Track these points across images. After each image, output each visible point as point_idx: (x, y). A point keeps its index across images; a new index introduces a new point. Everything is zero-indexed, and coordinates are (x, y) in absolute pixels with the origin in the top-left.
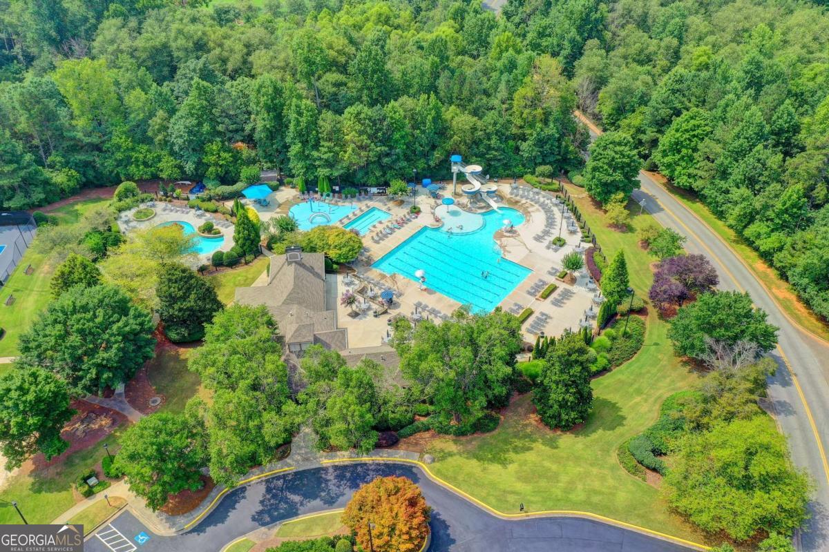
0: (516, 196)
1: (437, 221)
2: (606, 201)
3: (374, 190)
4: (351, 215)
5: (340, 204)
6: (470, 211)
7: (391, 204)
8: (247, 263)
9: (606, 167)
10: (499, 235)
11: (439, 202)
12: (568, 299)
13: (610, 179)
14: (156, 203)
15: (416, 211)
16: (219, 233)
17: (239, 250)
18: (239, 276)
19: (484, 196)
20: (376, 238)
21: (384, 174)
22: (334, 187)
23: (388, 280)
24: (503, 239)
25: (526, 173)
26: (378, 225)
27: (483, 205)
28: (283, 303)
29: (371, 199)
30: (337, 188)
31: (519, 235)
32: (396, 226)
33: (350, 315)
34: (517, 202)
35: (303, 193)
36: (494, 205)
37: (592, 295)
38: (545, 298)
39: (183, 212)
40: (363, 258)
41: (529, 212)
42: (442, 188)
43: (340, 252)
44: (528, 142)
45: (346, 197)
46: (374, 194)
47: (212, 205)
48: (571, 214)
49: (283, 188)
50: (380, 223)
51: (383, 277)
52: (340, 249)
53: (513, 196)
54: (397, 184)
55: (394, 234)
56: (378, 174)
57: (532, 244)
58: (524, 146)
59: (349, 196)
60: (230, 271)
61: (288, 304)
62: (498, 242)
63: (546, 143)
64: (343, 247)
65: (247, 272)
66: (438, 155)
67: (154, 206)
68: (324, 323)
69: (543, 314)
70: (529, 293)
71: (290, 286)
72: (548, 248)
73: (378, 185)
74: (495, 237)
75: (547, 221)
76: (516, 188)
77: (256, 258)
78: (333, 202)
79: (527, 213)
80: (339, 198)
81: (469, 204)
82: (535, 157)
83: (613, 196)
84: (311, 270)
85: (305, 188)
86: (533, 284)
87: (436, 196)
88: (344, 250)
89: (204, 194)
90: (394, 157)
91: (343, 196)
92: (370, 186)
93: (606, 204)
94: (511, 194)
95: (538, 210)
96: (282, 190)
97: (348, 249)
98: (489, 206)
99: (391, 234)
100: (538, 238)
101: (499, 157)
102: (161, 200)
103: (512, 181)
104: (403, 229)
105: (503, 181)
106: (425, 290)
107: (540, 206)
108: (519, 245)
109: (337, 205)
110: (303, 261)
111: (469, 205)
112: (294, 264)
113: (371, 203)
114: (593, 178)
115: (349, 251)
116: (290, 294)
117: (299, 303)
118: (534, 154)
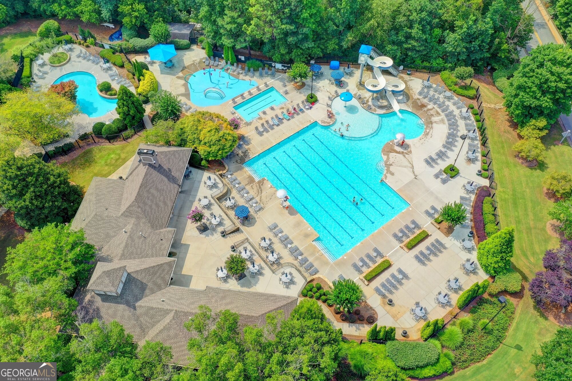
0: (425, 97)
2: (523, 124)
3: (279, 66)
4: (246, 95)
5: (241, 76)
6: (369, 109)
7: (290, 86)
10: (388, 149)
11: (340, 91)
12: (436, 255)
14: (75, 46)
15: (312, 100)
16: (115, 95)
17: (120, 125)
18: (114, 152)
19: (389, 94)
20: (261, 129)
22: (240, 57)
23: (254, 187)
24: (392, 155)
25: (445, 69)
26: (269, 111)
27: (385, 103)
28: (122, 215)
29: (273, 75)
30: (243, 58)
31: (410, 152)
33: (199, 227)
34: (423, 106)
35: (210, 57)
36: (396, 107)
37: (465, 256)
38: (410, 249)
39: (94, 62)
40: (240, 152)
41: (431, 123)
42: (351, 74)
45: (249, 70)
46: (278, 71)
48: (478, 134)
49: (194, 47)
50: (272, 109)
51: (251, 180)
53: (420, 97)
54: (299, 67)
55: (281, 127)
57: (420, 166)
59: (252, 69)
60: (107, 145)
62: (385, 158)
65: (123, 148)
67: (71, 50)
68: (158, 245)
69: (400, 271)
70: (395, 236)
72: (437, 176)
74: (383, 151)
75: (448, 138)
76: (429, 87)
77: (135, 133)
78: (235, 73)
79: (429, 123)
80: (243, 69)
81: (370, 100)
83: (533, 122)
84: (167, 174)
85: (212, 53)
86: (402, 226)
91: (246, 68)
93: (522, 127)
94: (420, 93)
95: (442, 121)
96: (192, 50)
98: (390, 107)
99: (278, 125)
100: (430, 162)
102: (80, 44)
104: (292, 120)
105: (418, 74)
107: (447, 116)
108: (405, 167)
109: (237, 78)
111: (370, 103)
112: (146, 166)
113: (270, 81)
116: (130, 206)
117: (138, 218)
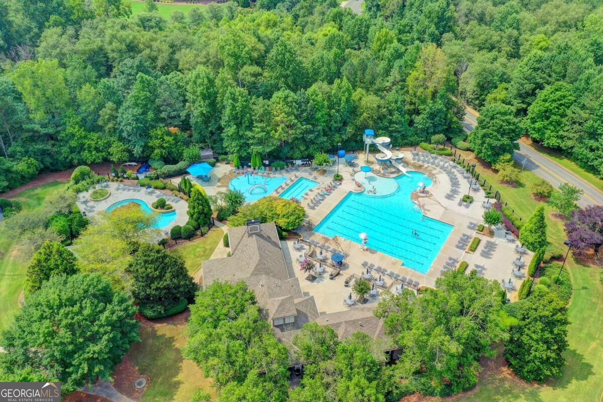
0: (418, 161)
1: (359, 186)
2: (495, 162)
3: (299, 162)
4: (284, 186)
5: (271, 175)
6: (384, 176)
7: (315, 174)
8: (202, 235)
9: (495, 134)
10: (415, 196)
11: (356, 169)
12: (494, 251)
13: (498, 143)
14: (110, 183)
15: (338, 178)
16: (171, 208)
17: (195, 223)
18: (198, 247)
19: (393, 162)
20: (311, 205)
21: (308, 148)
22: (264, 162)
23: (332, 243)
24: (420, 199)
25: (421, 142)
26: (310, 193)
27: (393, 170)
28: (252, 274)
29: (297, 170)
30: (267, 162)
31: (432, 195)
32: (326, 192)
33: (308, 279)
34: (420, 167)
35: (238, 168)
36: (404, 170)
37: (513, 246)
38: (474, 251)
39: (135, 190)
40: (304, 223)
41: (434, 175)
42: (356, 158)
43: (288, 221)
44: (421, 116)
45: (276, 170)
46: (299, 166)
47: (159, 183)
48: (469, 175)
49: (218, 164)
50: (311, 190)
51: (327, 240)
52: (288, 218)
53: (416, 161)
54: (320, 157)
55: (325, 200)
56: (302, 148)
57: (446, 202)
58: (418, 119)
59: (279, 168)
60: (188, 244)
61: (256, 275)
62: (416, 202)
63: (436, 116)
64: (291, 216)
65: (204, 243)
66: (350, 129)
67: (107, 186)
68: (292, 290)
69: (477, 266)
70: (458, 247)
71: (256, 258)
72: (460, 204)
73: (302, 158)
74: (412, 198)
75: (452, 181)
76: (417, 154)
77: (209, 229)
78: (265, 174)
79: (432, 176)
80: (270, 170)
81: (381, 170)
82: (428, 128)
83: (502, 157)
84: (268, 239)
85: (239, 164)
86: (459, 239)
87: (352, 165)
88: (292, 218)
89: (152, 173)
90: (317, 133)
91: (274, 168)
92: (296, 159)
93: (495, 164)
94: (414, 159)
95: (440, 172)
96: (219, 166)
97: (294, 217)
98: (399, 171)
99: (323, 200)
100: (449, 197)
101: (400, 130)
102: (113, 181)
103: (412, 149)
104: (331, 195)
105: (403, 149)
106: (367, 250)
107: (441, 168)
108: (435, 204)
109: (269, 177)
110: (262, 233)
111: (382, 172)
112: (254, 236)
113: (298, 174)
114: (484, 143)
115: (296, 219)
116: (257, 265)
117: (267, 274)
118: (427, 125)
